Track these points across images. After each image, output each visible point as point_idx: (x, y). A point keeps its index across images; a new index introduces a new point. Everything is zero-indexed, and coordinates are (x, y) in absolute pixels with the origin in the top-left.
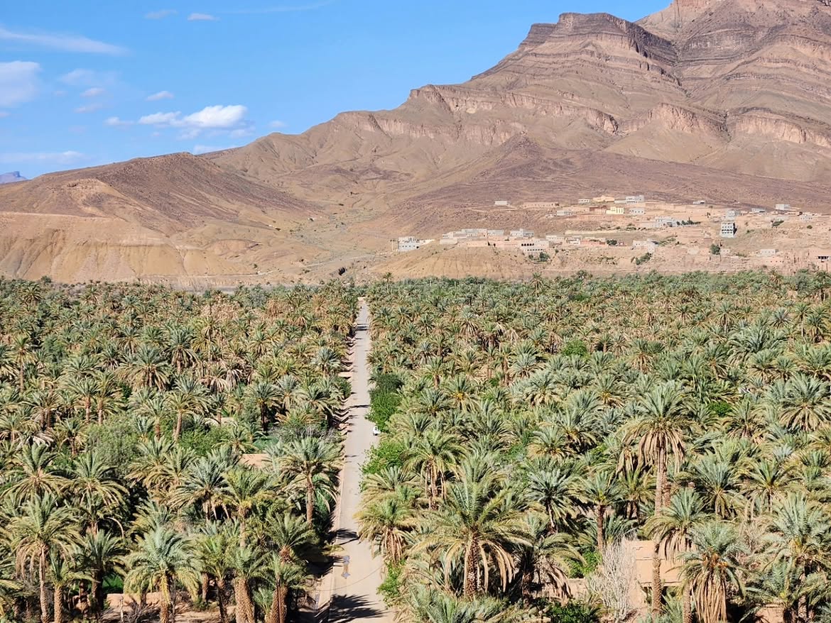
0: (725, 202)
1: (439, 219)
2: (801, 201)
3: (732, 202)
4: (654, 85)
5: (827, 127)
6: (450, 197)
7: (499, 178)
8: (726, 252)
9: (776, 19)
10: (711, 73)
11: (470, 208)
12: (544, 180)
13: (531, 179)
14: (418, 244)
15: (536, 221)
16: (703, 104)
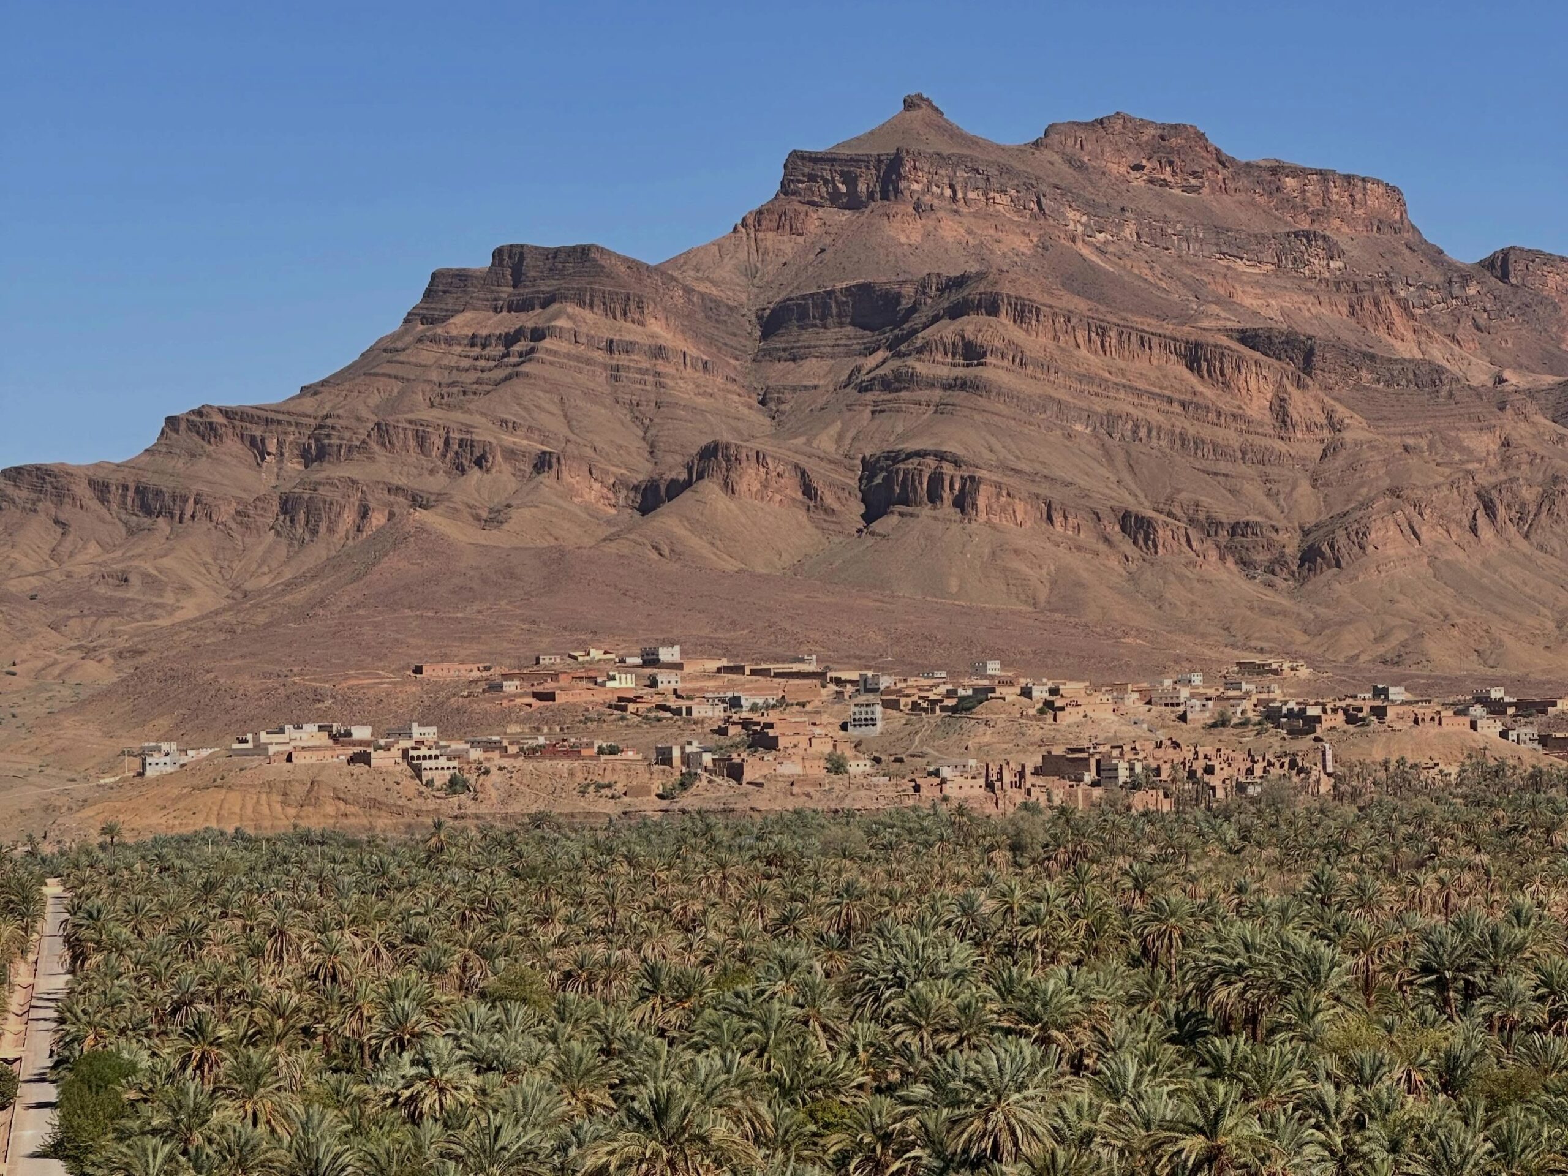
0: (859, 658)
1: (230, 702)
2: (1022, 653)
3: (874, 658)
4: (701, 401)
5: (1077, 492)
6: (253, 654)
7: (361, 612)
8: (862, 768)
9: (963, 260)
10: (825, 376)
11: (296, 679)
12: (460, 615)
13: (430, 614)
14: (184, 760)
15: (443, 703)
16: (809, 442)
